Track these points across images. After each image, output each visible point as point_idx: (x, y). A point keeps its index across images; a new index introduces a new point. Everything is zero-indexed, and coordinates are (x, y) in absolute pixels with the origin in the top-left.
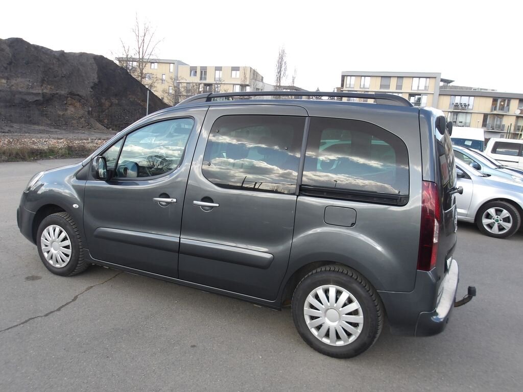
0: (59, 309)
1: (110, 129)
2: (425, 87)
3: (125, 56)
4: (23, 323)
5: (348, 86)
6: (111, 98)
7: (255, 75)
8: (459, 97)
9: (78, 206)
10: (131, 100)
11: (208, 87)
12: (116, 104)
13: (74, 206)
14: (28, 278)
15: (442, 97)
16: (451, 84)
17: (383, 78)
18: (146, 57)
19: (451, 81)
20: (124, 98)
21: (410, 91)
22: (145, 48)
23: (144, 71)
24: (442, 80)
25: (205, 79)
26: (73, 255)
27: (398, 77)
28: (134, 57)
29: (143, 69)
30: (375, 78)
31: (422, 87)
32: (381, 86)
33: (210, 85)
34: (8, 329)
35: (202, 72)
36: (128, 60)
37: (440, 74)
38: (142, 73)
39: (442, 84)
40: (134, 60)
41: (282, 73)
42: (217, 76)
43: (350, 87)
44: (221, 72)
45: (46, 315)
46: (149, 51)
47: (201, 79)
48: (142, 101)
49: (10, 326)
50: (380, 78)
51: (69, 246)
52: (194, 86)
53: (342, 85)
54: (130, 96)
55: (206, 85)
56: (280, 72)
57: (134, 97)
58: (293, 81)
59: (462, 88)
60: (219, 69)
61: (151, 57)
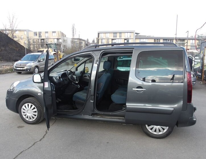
0: (44, 137)
1: (3, 61)
2: (130, 36)
3: (4, 29)
4: (33, 145)
5: (101, 37)
6: (1, 47)
7: (63, 34)
8: (142, 39)
9: (40, 94)
10: (11, 48)
11: (43, 40)
12: (4, 50)
13: (39, 94)
14: (18, 127)
15: (136, 40)
16: (139, 35)
17: (114, 34)
18: (15, 29)
19: (139, 34)
20: (7, 47)
21: (125, 38)
22: (14, 25)
23: (14, 35)
24: (136, 33)
25: (41, 37)
26: (39, 115)
27: (120, 33)
28: (9, 29)
29: (13, 34)
30: (111, 34)
31: (129, 36)
32: (114, 37)
33: (44, 39)
34: (29, 148)
35: (39, 34)
36: (6, 30)
37: (135, 31)
38: (13, 36)
39: (136, 35)
40: (9, 30)
41: (74, 33)
42: (46, 36)
43: (102, 38)
44: (48, 34)
45: (40, 140)
46: (15, 26)
47: (39, 37)
48: (16, 48)
49: (29, 147)
50: (113, 33)
51: (36, 111)
52: (37, 40)
53: (98, 37)
54: (10, 46)
55: (42, 39)
56: (73, 33)
57: (12, 46)
58: (79, 36)
59: (143, 36)
60: (47, 32)
61: (17, 29)
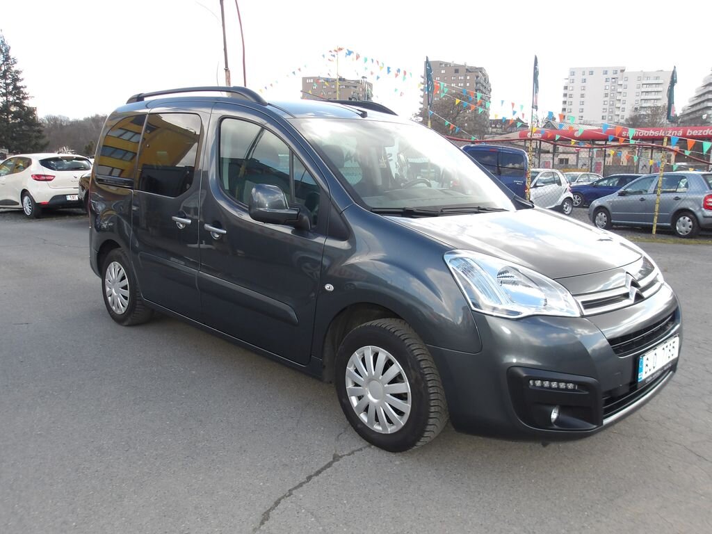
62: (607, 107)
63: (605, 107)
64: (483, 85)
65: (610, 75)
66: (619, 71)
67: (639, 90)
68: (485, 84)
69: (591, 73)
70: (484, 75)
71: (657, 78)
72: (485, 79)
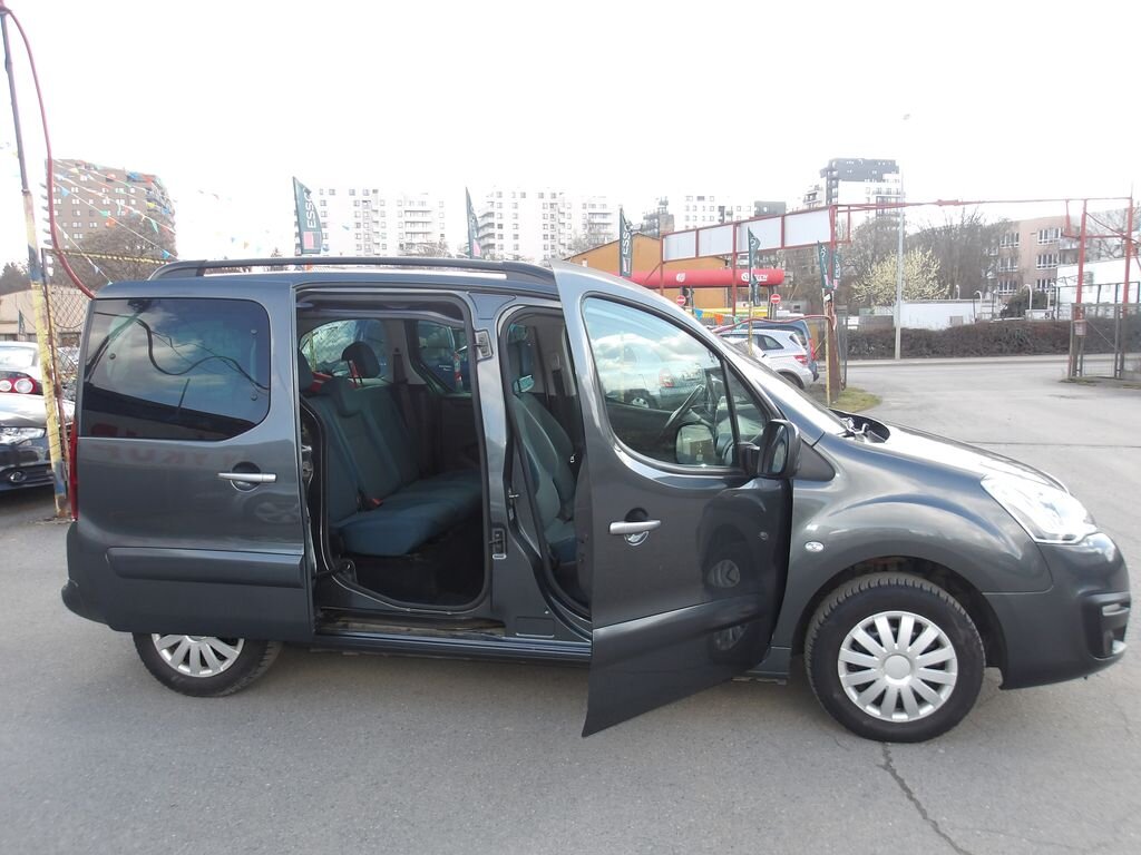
62: (362, 242)
63: (358, 242)
64: (160, 204)
65: (360, 196)
66: (371, 193)
67: (403, 220)
68: (163, 202)
69: (333, 192)
70: (160, 187)
71: (423, 203)
72: (163, 193)
